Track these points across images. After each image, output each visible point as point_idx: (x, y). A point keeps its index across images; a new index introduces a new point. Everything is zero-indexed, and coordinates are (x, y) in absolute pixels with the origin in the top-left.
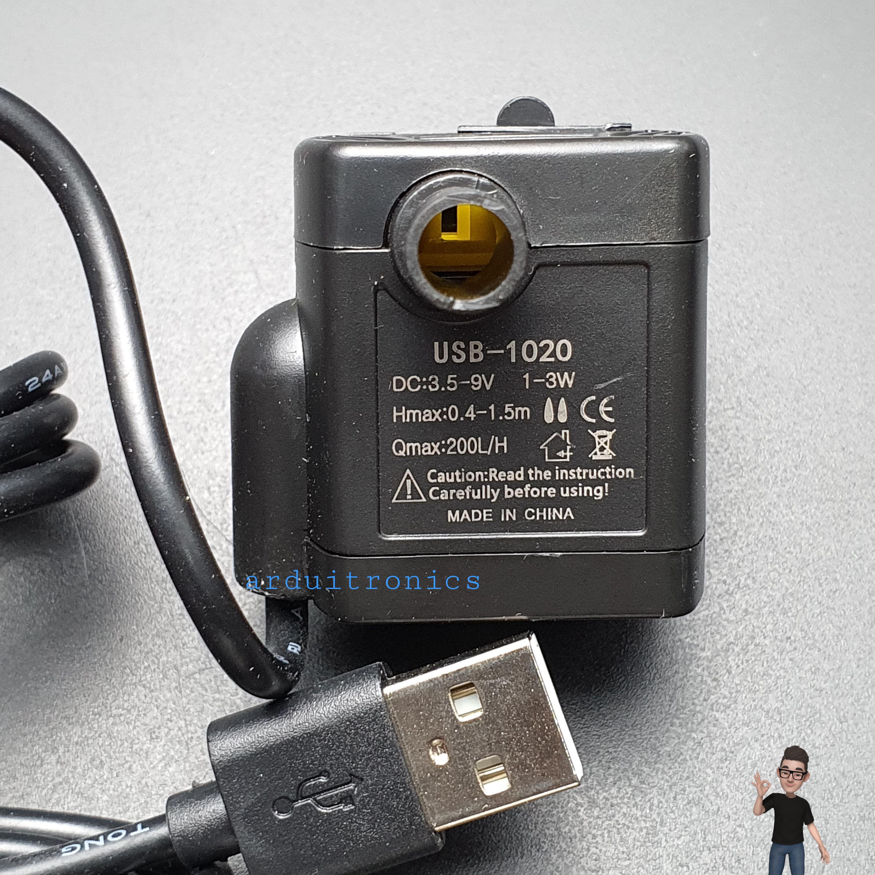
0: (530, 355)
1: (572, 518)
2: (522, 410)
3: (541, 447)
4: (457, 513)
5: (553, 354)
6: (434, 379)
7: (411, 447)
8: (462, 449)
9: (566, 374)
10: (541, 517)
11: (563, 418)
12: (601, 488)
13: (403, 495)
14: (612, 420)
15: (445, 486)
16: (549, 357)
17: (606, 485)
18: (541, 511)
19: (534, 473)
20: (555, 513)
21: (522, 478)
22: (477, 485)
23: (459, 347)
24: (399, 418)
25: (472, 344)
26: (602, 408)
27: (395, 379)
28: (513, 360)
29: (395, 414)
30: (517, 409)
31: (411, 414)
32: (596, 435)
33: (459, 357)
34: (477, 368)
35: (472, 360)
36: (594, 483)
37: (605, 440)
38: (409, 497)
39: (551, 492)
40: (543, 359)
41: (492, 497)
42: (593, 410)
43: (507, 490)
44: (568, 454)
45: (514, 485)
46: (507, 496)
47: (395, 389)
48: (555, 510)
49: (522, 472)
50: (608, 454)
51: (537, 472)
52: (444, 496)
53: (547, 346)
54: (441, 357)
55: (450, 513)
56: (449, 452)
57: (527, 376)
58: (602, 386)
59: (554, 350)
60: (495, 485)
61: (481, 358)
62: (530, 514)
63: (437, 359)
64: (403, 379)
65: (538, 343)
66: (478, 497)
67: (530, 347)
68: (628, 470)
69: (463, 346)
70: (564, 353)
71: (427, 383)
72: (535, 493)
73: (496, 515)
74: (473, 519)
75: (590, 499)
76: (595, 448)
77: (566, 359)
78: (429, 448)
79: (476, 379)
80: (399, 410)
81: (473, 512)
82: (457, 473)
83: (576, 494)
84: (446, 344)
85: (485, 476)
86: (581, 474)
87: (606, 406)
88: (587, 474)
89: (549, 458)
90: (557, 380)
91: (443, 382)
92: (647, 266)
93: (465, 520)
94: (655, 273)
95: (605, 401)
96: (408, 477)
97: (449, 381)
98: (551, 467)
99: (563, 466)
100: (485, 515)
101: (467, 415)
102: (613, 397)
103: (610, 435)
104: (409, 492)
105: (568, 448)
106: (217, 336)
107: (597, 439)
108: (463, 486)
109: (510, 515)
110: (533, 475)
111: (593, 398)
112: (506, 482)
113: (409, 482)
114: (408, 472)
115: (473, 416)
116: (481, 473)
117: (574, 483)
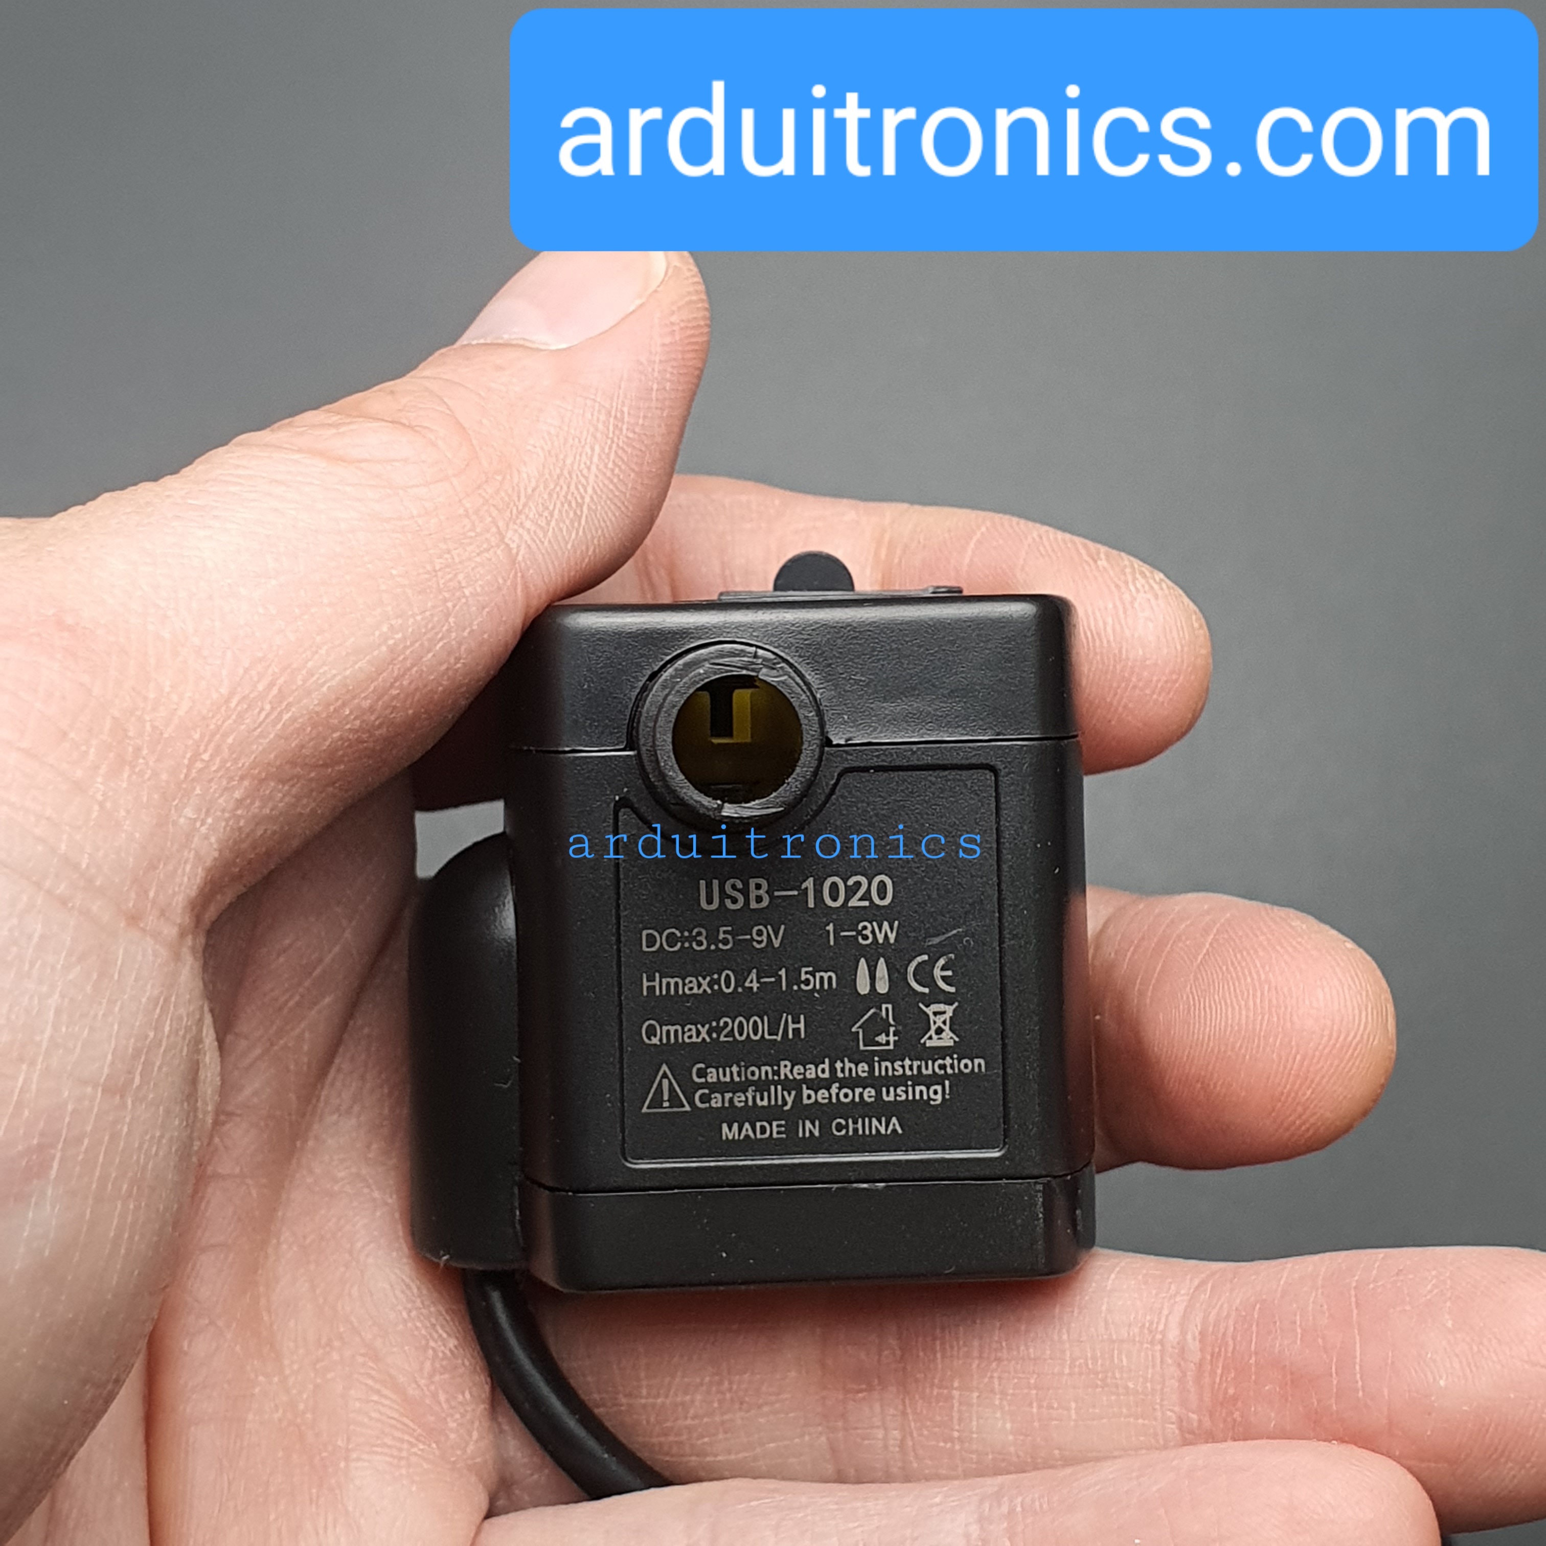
0: (834, 897)
1: (900, 1131)
2: (826, 976)
3: (854, 1030)
4: (735, 1126)
5: (867, 896)
6: (699, 934)
7: (668, 1032)
8: (741, 1034)
9: (886, 925)
10: (856, 1130)
11: (882, 987)
12: (939, 1088)
13: (657, 1102)
14: (952, 990)
15: (719, 1087)
16: (860, 899)
17: (947, 1083)
18: (855, 1122)
19: (844, 1067)
20: (878, 1126)
21: (827, 1075)
22: (762, 1086)
23: (734, 887)
24: (651, 989)
25: (752, 883)
26: (937, 973)
27: (645, 933)
28: (811, 904)
29: (646, 984)
30: (818, 975)
31: (668, 984)
32: (929, 1011)
33: (735, 901)
34: (762, 917)
35: (753, 905)
36: (929, 1081)
37: (942, 1018)
38: (666, 1104)
39: (869, 1094)
40: (854, 902)
41: (785, 1103)
42: (924, 974)
43: (806, 1092)
44: (892, 1038)
45: (816, 1085)
46: (806, 1101)
47: (645, 949)
48: (875, 1122)
49: (826, 1066)
50: (948, 1039)
51: (848, 1065)
52: (716, 1102)
53: (858, 884)
54: (710, 901)
55: (725, 1127)
56: (722, 1039)
57: (830, 928)
58: (936, 940)
59: (869, 890)
60: (790, 1085)
61: (765, 903)
62: (839, 1127)
63: (704, 905)
64: (656, 934)
65: (845, 881)
66: (765, 1103)
67: (834, 886)
68: (976, 1061)
69: (740, 885)
70: (882, 894)
71: (691, 939)
72: (847, 1096)
73: (791, 1129)
74: (759, 1136)
75: (924, 1104)
76: (929, 1029)
77: (887, 902)
78: (694, 1033)
79: (760, 933)
80: (651, 979)
81: (758, 1124)
82: (735, 1069)
83: (904, 1097)
84: (716, 883)
85: (775, 1073)
86: (911, 1068)
87: (943, 968)
88: (919, 1067)
89: (865, 1045)
90: (873, 932)
91: (712, 938)
92: (994, 770)
93: (747, 1136)
94: (1004, 780)
95: (942, 962)
96: (665, 1076)
97: (721, 936)
98: (868, 1058)
99: (885, 1056)
100: (775, 1129)
101: (747, 984)
102: (952, 956)
103: (950, 1010)
104: (666, 1097)
105: (892, 1029)
107: (932, 1017)
108: (742, 1087)
109: (810, 1128)
110: (843, 1070)
111: (925, 957)
112: (805, 1081)
113: (665, 1082)
114: (664, 1068)
115: (755, 985)
116: (769, 1068)
117: (901, 1081)
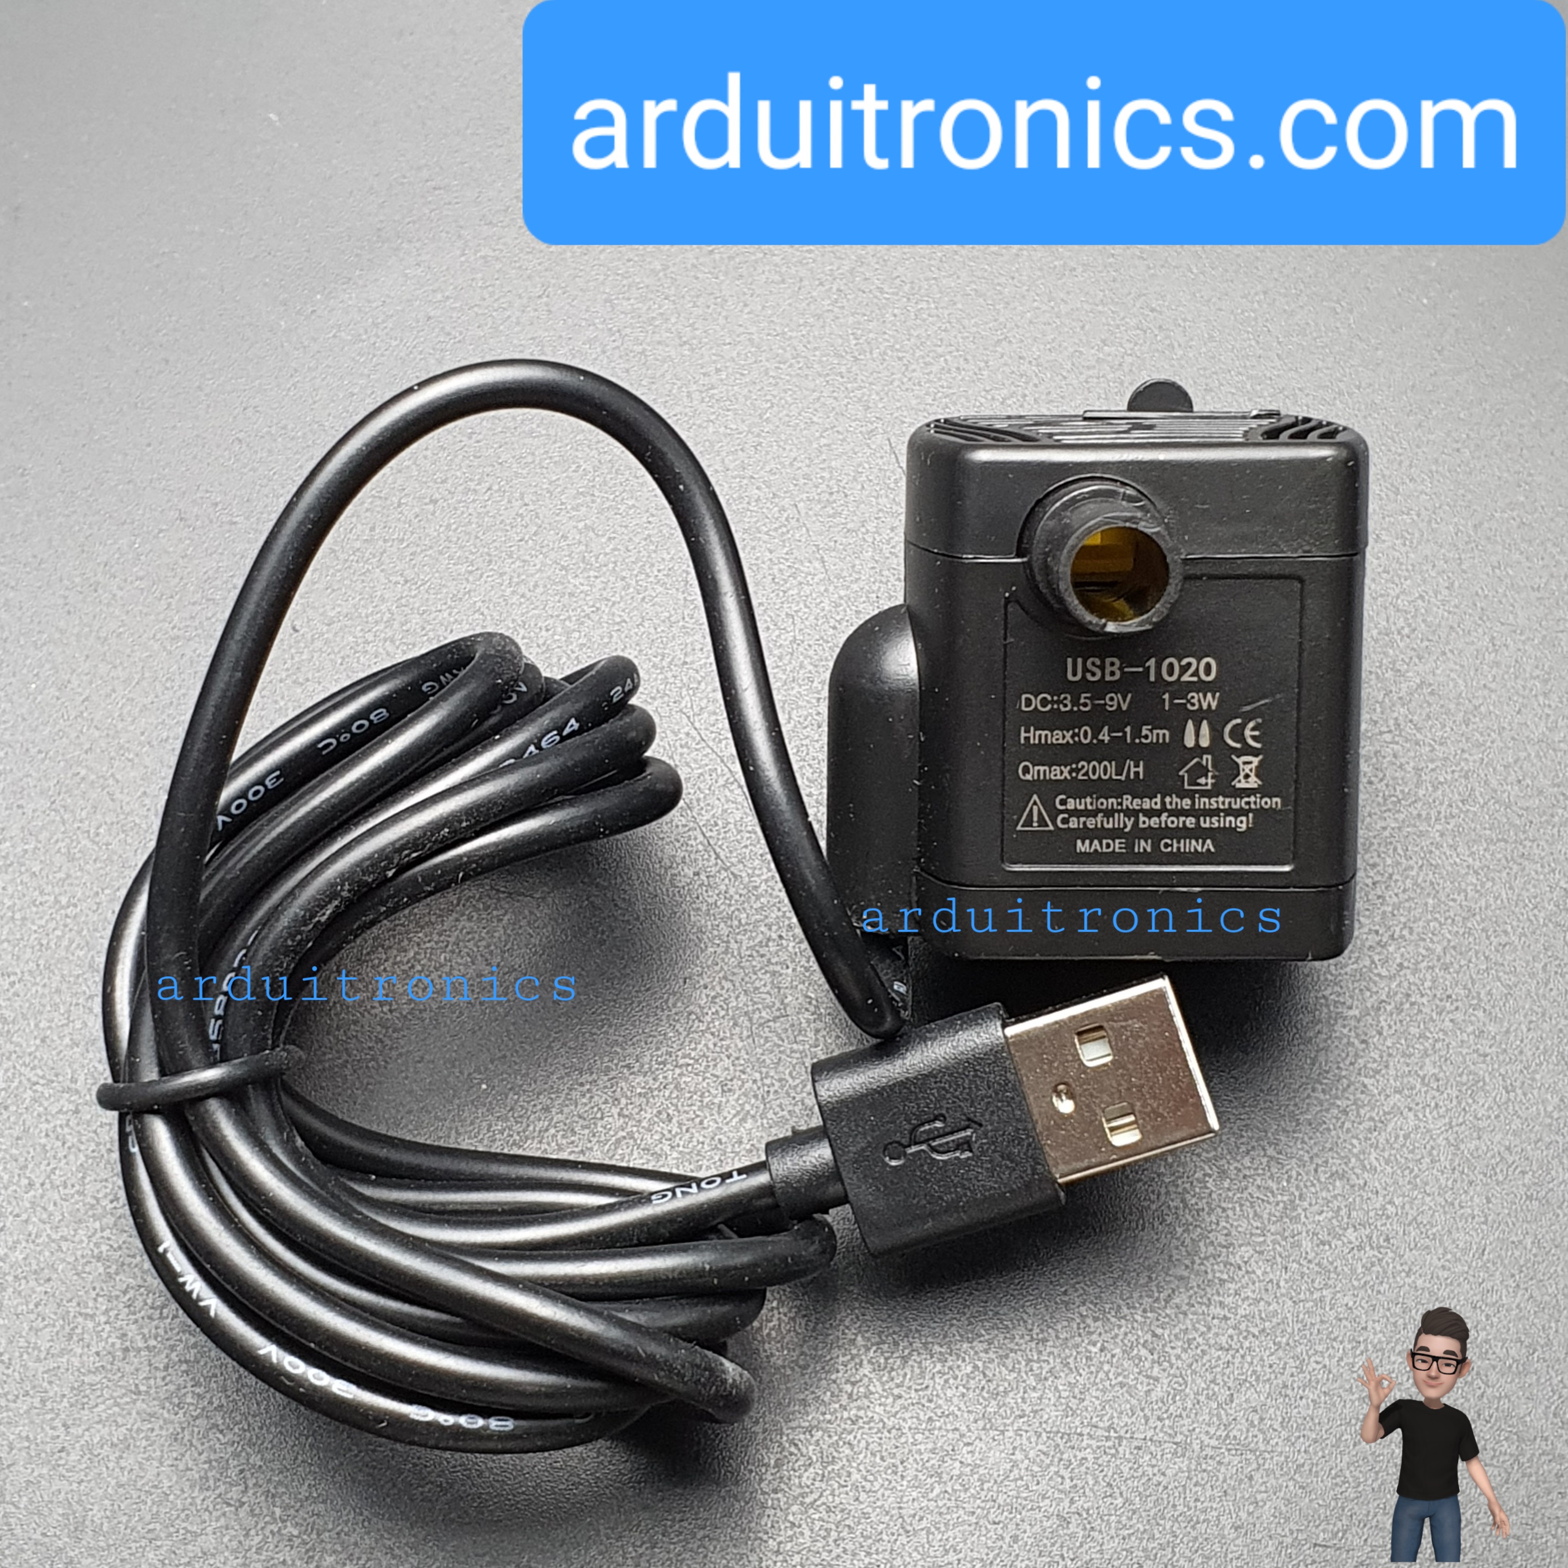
0: (1171, 674)
1: (1213, 850)
2: (1161, 732)
3: (1181, 773)
4: (1087, 842)
5: (1196, 673)
6: (1065, 698)
7: (1039, 771)
8: (1094, 774)
9: (1209, 695)
10: (1179, 848)
11: (1205, 742)
12: (1244, 819)
13: (1029, 822)
14: (1258, 745)
15: (1076, 813)
16: (1192, 675)
17: (1251, 815)
18: (1179, 842)
19: (1173, 801)
20: (1194, 845)
21: (1158, 807)
22: (1109, 813)
23: (1093, 664)
24: (1027, 739)
25: (1108, 661)
26: (1248, 733)
27: (1024, 697)
28: (1152, 679)
29: (1023, 735)
30: (1155, 732)
31: (1040, 736)
32: (1240, 761)
33: (1093, 674)
34: (1114, 687)
35: (1108, 678)
36: (1238, 813)
37: (1249, 766)
38: (1035, 824)
39: (1190, 822)
40: (1185, 678)
41: (1125, 826)
42: (1237, 733)
43: (1142, 818)
44: (1210, 781)
45: (1150, 813)
46: (1141, 826)
47: (1024, 708)
48: (1193, 842)
49: (1158, 800)
50: (1253, 782)
51: (1175, 799)
52: (1073, 823)
53: (1189, 665)
54: (1075, 674)
55: (1079, 842)
56: (1080, 777)
57: (1166, 696)
58: (1248, 708)
59: (1197, 669)
60: (1129, 813)
61: (1117, 676)
62: (1166, 845)
63: (1070, 677)
64: (1032, 697)
65: (1180, 661)
66: (1110, 826)
67: (1171, 666)
68: (1274, 800)
69: (1098, 662)
70: (1208, 672)
71: (1059, 702)
72: (1174, 822)
73: (1130, 846)
74: (1105, 850)
75: (1233, 830)
76: (1239, 775)
77: (1210, 678)
78: (1058, 772)
79: (1112, 699)
80: (1027, 731)
81: (1104, 842)
82: (1088, 800)
83: (1217, 825)
84: (1080, 660)
85: (1118, 804)
86: (1223, 803)
87: (1253, 729)
88: (1230, 803)
89: (1189, 785)
90: (1199, 701)
91: (1075, 702)
92: (1301, 581)
93: (1096, 850)
94: (1310, 587)
95: (1251, 725)
96: (1035, 803)
97: (1082, 701)
98: (1191, 795)
99: (1204, 794)
100: (1117, 846)
101: (1100, 737)
102: (1260, 720)
103: (1256, 761)
104: (1035, 818)
105: (1210, 774)
106: (779, 636)
107: (1241, 766)
108: (1094, 814)
109: (1144, 846)
110: (1171, 803)
111: (1239, 721)
112: (1142, 810)
113: (1035, 808)
114: (1035, 797)
115: (1107, 739)
116: (1114, 800)
117: (1215, 812)
